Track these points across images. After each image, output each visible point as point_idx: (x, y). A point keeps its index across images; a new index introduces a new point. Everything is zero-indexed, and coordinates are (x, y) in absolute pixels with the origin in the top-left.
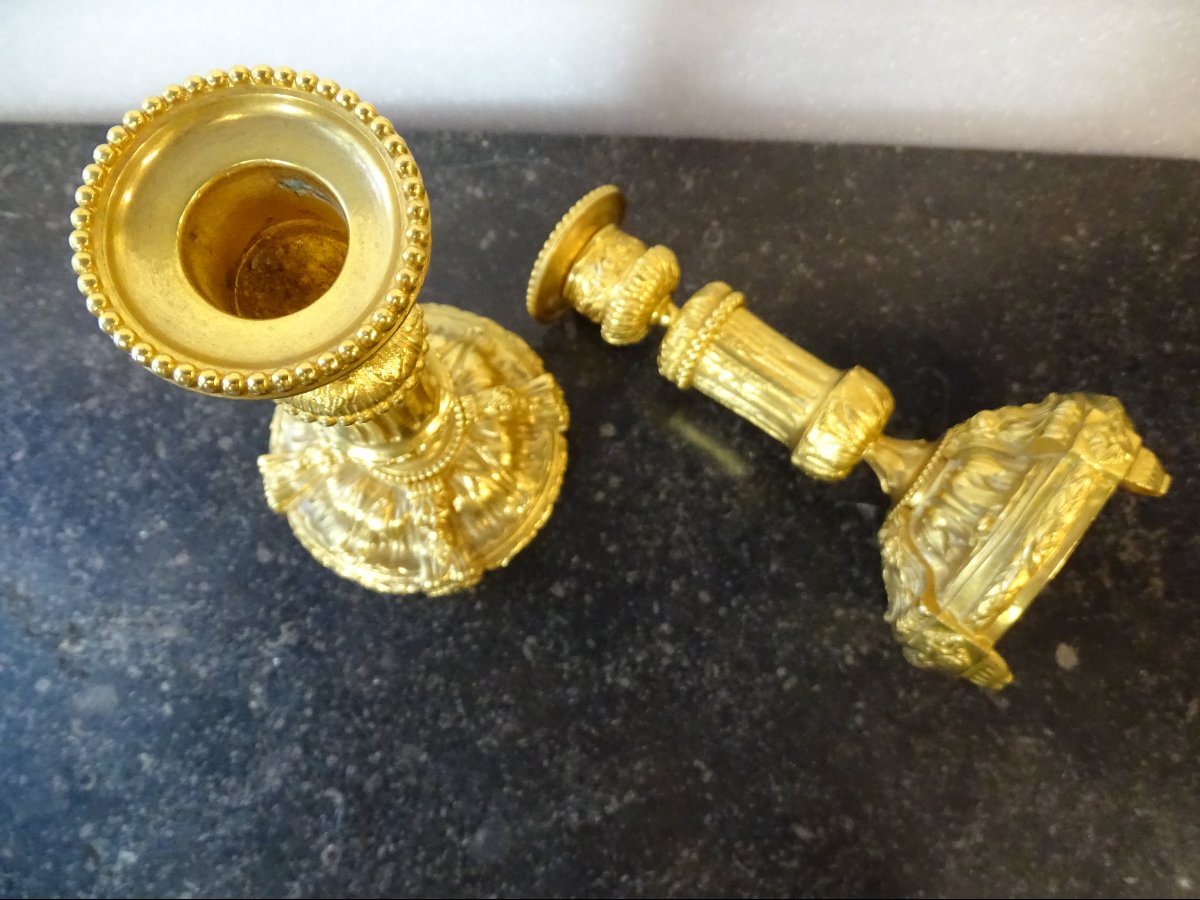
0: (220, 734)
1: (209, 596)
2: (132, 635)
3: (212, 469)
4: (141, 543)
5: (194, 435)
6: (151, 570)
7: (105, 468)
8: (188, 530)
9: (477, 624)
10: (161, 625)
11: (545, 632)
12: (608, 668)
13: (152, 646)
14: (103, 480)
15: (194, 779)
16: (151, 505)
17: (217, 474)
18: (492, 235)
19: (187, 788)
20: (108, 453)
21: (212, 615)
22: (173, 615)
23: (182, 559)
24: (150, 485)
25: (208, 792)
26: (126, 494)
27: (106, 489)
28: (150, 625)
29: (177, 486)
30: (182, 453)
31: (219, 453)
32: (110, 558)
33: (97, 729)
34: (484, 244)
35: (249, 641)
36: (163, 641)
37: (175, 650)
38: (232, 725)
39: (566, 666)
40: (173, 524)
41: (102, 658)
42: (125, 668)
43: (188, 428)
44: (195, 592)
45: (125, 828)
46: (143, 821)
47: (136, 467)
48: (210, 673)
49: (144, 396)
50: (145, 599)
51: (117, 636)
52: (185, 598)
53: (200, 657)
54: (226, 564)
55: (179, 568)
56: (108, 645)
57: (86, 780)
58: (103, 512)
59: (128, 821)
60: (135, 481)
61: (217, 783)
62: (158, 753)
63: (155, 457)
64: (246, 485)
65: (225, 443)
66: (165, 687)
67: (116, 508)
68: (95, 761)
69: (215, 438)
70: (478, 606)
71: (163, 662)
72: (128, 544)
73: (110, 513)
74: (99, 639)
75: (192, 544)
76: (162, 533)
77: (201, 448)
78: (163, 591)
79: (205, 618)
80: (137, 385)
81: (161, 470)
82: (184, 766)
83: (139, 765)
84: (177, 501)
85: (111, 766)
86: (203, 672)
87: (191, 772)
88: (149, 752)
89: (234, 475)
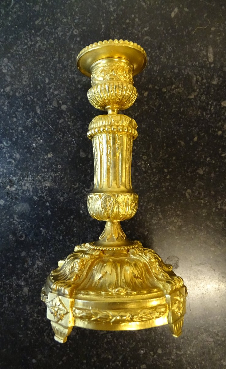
0: (70, 222)
1: (61, 170)
2: (33, 184)
3: (60, 119)
4: (33, 148)
5: (51, 104)
6: (39, 159)
7: (16, 117)
8: (52, 144)
9: (168, 184)
10: (44, 181)
11: (194, 188)
12: (219, 202)
13: (41, 189)
14: (16, 122)
15: (61, 238)
16: (36, 133)
17: (62, 120)
18: (176, 10)
19: (59, 240)
20: (17, 111)
21: (64, 177)
22: (49, 177)
23: (50, 156)
24: (35, 125)
25: (66, 242)
26: (26, 128)
27: (17, 126)
28: (40, 181)
29: (46, 125)
30: (47, 111)
31: (62, 112)
32: (21, 154)
33: (23, 219)
34: (173, 15)
35: (78, 188)
36: (46, 187)
37: (50, 190)
38: (73, 219)
39: (202, 201)
40: (45, 141)
41: (23, 193)
42: (32, 197)
43: (48, 100)
44: (56, 168)
45: (37, 253)
46: (43, 251)
47: (28, 117)
48: (64, 199)
49: (29, 86)
50: (37, 171)
51: (27, 185)
52: (52, 171)
53: (60, 194)
54: (68, 158)
55: (49, 159)
56: (25, 188)
57: (21, 236)
58: (17, 136)
59: (37, 251)
60: (29, 123)
61: (69, 239)
62: (46, 228)
63: (36, 113)
64: (73, 126)
65: (64, 107)
66: (48, 204)
67: (23, 135)
68: (24, 230)
69: (60, 105)
70: (168, 177)
71: (46, 195)
72: (29, 148)
73: (20, 136)
74: (21, 186)
75: (53, 149)
76: (42, 145)
77: (54, 108)
78: (44, 168)
79: (61, 178)
80: (26, 81)
81: (39, 118)
82: (57, 233)
83: (41, 232)
84: (46, 131)
85: (30, 232)
86: (62, 199)
87: (60, 235)
88: (43, 228)
89: (69, 121)
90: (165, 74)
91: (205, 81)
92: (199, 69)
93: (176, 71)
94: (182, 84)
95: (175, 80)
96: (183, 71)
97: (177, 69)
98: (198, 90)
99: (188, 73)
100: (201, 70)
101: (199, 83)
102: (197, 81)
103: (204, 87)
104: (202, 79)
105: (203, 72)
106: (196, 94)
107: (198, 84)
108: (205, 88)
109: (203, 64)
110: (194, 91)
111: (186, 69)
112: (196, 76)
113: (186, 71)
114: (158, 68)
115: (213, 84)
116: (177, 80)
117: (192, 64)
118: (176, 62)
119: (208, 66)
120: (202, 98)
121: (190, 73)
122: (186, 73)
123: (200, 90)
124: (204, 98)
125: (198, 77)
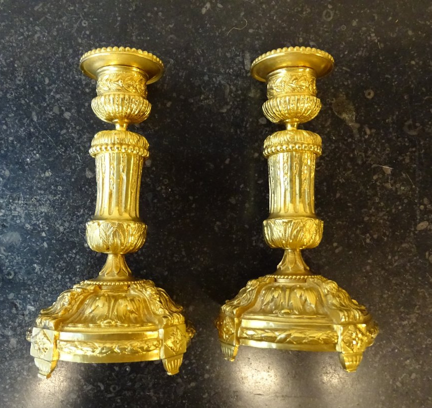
0: (71, 257)
1: (62, 193)
2: (26, 209)
3: (61, 130)
4: (27, 164)
5: (51, 110)
6: (33, 178)
7: (6, 124)
8: (51, 159)
9: (193, 214)
10: (40, 205)
11: (225, 220)
12: (254, 238)
13: (36, 215)
14: (6, 130)
15: (60, 277)
16: (32, 145)
17: (64, 131)
18: (208, 5)
19: (57, 280)
20: (8, 117)
21: (65, 202)
22: (46, 201)
23: (48, 174)
24: (30, 135)
25: (66, 283)
26: (18, 139)
27: (8, 136)
28: (34, 205)
29: (44, 136)
30: (45, 119)
31: (65, 120)
32: (11, 171)
33: (12, 252)
34: (204, 11)
35: (83, 215)
36: (42, 213)
37: (47, 218)
38: (76, 254)
39: (234, 236)
40: (42, 155)
41: (12, 219)
42: (24, 225)
43: (48, 105)
44: (55, 190)
45: (29, 296)
46: (37, 293)
47: (22, 125)
48: (65, 229)
49: (24, 86)
50: (31, 191)
51: (18, 209)
52: (51, 193)
53: (60, 222)
54: (70, 177)
55: (48, 178)
56: (16, 213)
57: (9, 274)
58: (7, 148)
59: (30, 293)
60: (22, 132)
61: (70, 279)
62: (42, 264)
63: (32, 120)
64: (79, 139)
65: (67, 115)
66: (44, 234)
67: (14, 147)
68: (13, 266)
69: (62, 112)
70: (194, 206)
71: (42, 223)
72: (22, 164)
73: (10, 148)
74: (11, 210)
75: (52, 167)
76: (38, 160)
77: (55, 116)
78: (40, 189)
79: (62, 203)
80: (20, 80)
81: (35, 127)
82: (55, 271)
83: (34, 269)
84: (44, 144)
85: (21, 268)
86: (61, 229)
87: (58, 274)
88: (38, 264)
89: (73, 132)
90: (193, 82)
91: (240, 92)
92: (234, 78)
93: (206, 78)
94: (212, 94)
95: (205, 90)
96: (214, 79)
97: (207, 76)
98: (231, 103)
99: (220, 82)
100: (235, 79)
101: (232, 94)
102: (231, 92)
103: (238, 100)
104: (237, 90)
105: (237, 82)
106: (229, 107)
107: (231, 96)
108: (239, 101)
109: (239, 72)
110: (227, 104)
111: (218, 76)
112: (230, 85)
113: (218, 79)
114: (184, 74)
115: (250, 97)
116: (207, 89)
117: (225, 71)
118: (206, 68)
119: (244, 75)
120: (236, 113)
121: (223, 82)
122: (218, 82)
123: (233, 103)
124: (239, 113)
125: (232, 87)
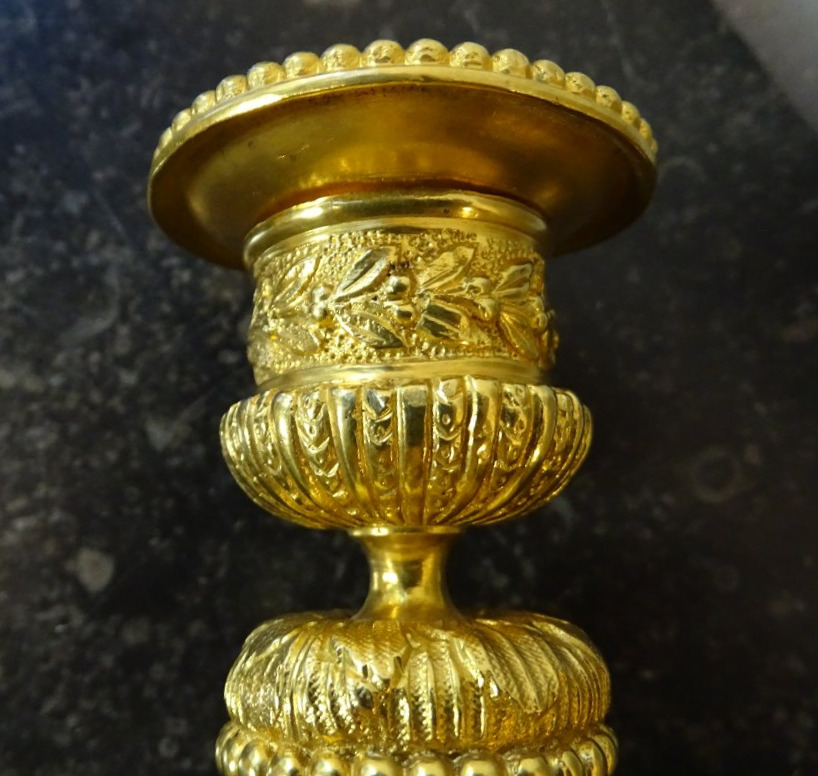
90: (13, 162)
91: (129, 378)
92: (166, 308)
93: (73, 203)
94: (30, 276)
95: (24, 232)
96: (94, 238)
97: (83, 199)
98: (56, 381)
99: (103, 268)
100: (164, 317)
101: (95, 357)
102: (102, 342)
103: (96, 397)
104: (127, 362)
105: (161, 336)
106: (32, 384)
107: (85, 357)
108: (93, 407)
109: (203, 311)
110: (41, 365)
111: (120, 243)
112: (124, 317)
113: (109, 253)
114: (18, 106)
115: (144, 434)
116: (30, 240)
117: (163, 255)
118: (111, 171)
119: (214, 340)
120: (34, 432)
121: (112, 279)
122: (94, 260)
123: (66, 387)
124: (41, 445)
125: (124, 331)
